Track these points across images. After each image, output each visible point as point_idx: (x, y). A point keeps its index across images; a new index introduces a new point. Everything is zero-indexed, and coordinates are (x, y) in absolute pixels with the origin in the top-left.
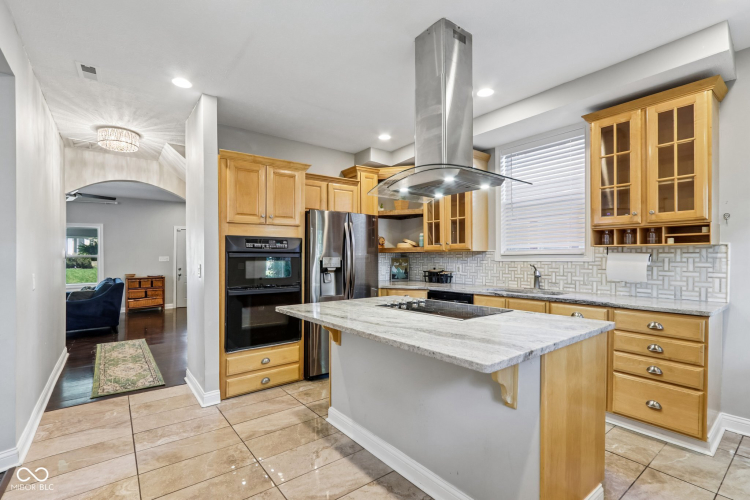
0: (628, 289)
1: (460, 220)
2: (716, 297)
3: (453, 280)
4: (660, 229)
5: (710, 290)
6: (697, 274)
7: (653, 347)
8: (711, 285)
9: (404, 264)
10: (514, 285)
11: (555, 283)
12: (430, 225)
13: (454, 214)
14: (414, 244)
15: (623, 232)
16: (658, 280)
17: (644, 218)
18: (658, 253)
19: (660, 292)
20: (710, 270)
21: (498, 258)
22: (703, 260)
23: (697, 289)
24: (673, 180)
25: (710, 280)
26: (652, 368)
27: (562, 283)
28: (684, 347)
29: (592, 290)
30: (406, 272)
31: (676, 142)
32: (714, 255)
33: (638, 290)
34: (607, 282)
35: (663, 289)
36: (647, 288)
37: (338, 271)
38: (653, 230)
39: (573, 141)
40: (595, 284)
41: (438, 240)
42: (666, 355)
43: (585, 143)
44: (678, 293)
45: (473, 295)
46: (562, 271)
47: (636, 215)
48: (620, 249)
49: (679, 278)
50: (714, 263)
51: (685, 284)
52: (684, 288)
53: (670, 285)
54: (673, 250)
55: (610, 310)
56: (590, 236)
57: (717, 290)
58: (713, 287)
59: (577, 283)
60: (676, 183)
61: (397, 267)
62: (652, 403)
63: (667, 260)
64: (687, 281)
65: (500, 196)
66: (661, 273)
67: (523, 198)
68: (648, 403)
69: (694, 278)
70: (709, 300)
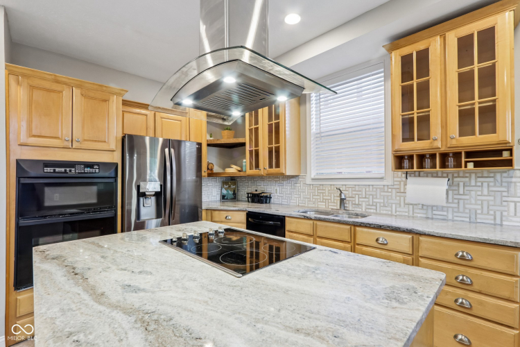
0: (424, 212)
1: (275, 147)
2: (511, 221)
3: (272, 200)
4: (460, 153)
5: (505, 214)
6: (492, 198)
7: (461, 278)
8: (506, 209)
9: (233, 187)
10: (322, 207)
11: (358, 205)
12: (251, 152)
13: (270, 142)
14: (239, 169)
15: (422, 157)
16: (453, 203)
17: (444, 143)
18: (453, 177)
19: (455, 214)
20: (505, 194)
21: (309, 181)
22: (497, 184)
23: (492, 212)
24: (474, 104)
25: (505, 204)
26: (460, 300)
27: (364, 204)
28: (496, 280)
29: (392, 211)
30: (234, 194)
31: (476, 66)
32: (509, 180)
33: (434, 212)
34: (405, 204)
35: (458, 212)
36: (442, 211)
37: (157, 195)
38: (451, 155)
39: (373, 75)
40: (394, 206)
41: (257, 166)
42: (476, 287)
43: (385, 76)
44: (473, 216)
45: (284, 217)
46: (364, 193)
47: (436, 140)
48: (417, 173)
49: (473, 202)
50: (508, 187)
51: (480, 207)
52: (479, 212)
53: (465, 208)
54: (467, 175)
55: (415, 236)
56: (391, 161)
57: (512, 213)
58: (508, 211)
59: (378, 205)
60: (477, 107)
61: (226, 189)
62: (460, 337)
63: (461, 184)
64: (482, 204)
65: (310, 126)
66: (456, 197)
67: (330, 128)
68: (456, 337)
69: (488, 201)
70: (504, 223)
